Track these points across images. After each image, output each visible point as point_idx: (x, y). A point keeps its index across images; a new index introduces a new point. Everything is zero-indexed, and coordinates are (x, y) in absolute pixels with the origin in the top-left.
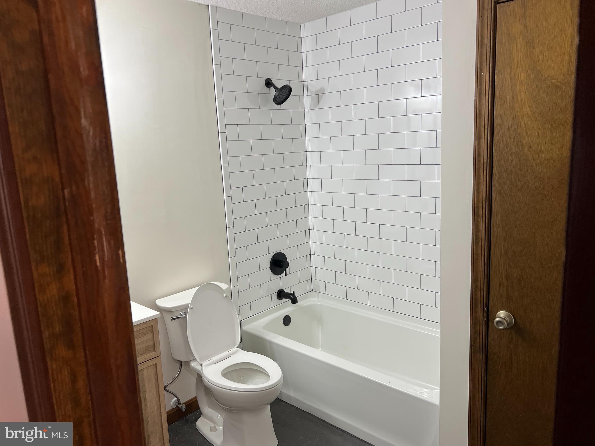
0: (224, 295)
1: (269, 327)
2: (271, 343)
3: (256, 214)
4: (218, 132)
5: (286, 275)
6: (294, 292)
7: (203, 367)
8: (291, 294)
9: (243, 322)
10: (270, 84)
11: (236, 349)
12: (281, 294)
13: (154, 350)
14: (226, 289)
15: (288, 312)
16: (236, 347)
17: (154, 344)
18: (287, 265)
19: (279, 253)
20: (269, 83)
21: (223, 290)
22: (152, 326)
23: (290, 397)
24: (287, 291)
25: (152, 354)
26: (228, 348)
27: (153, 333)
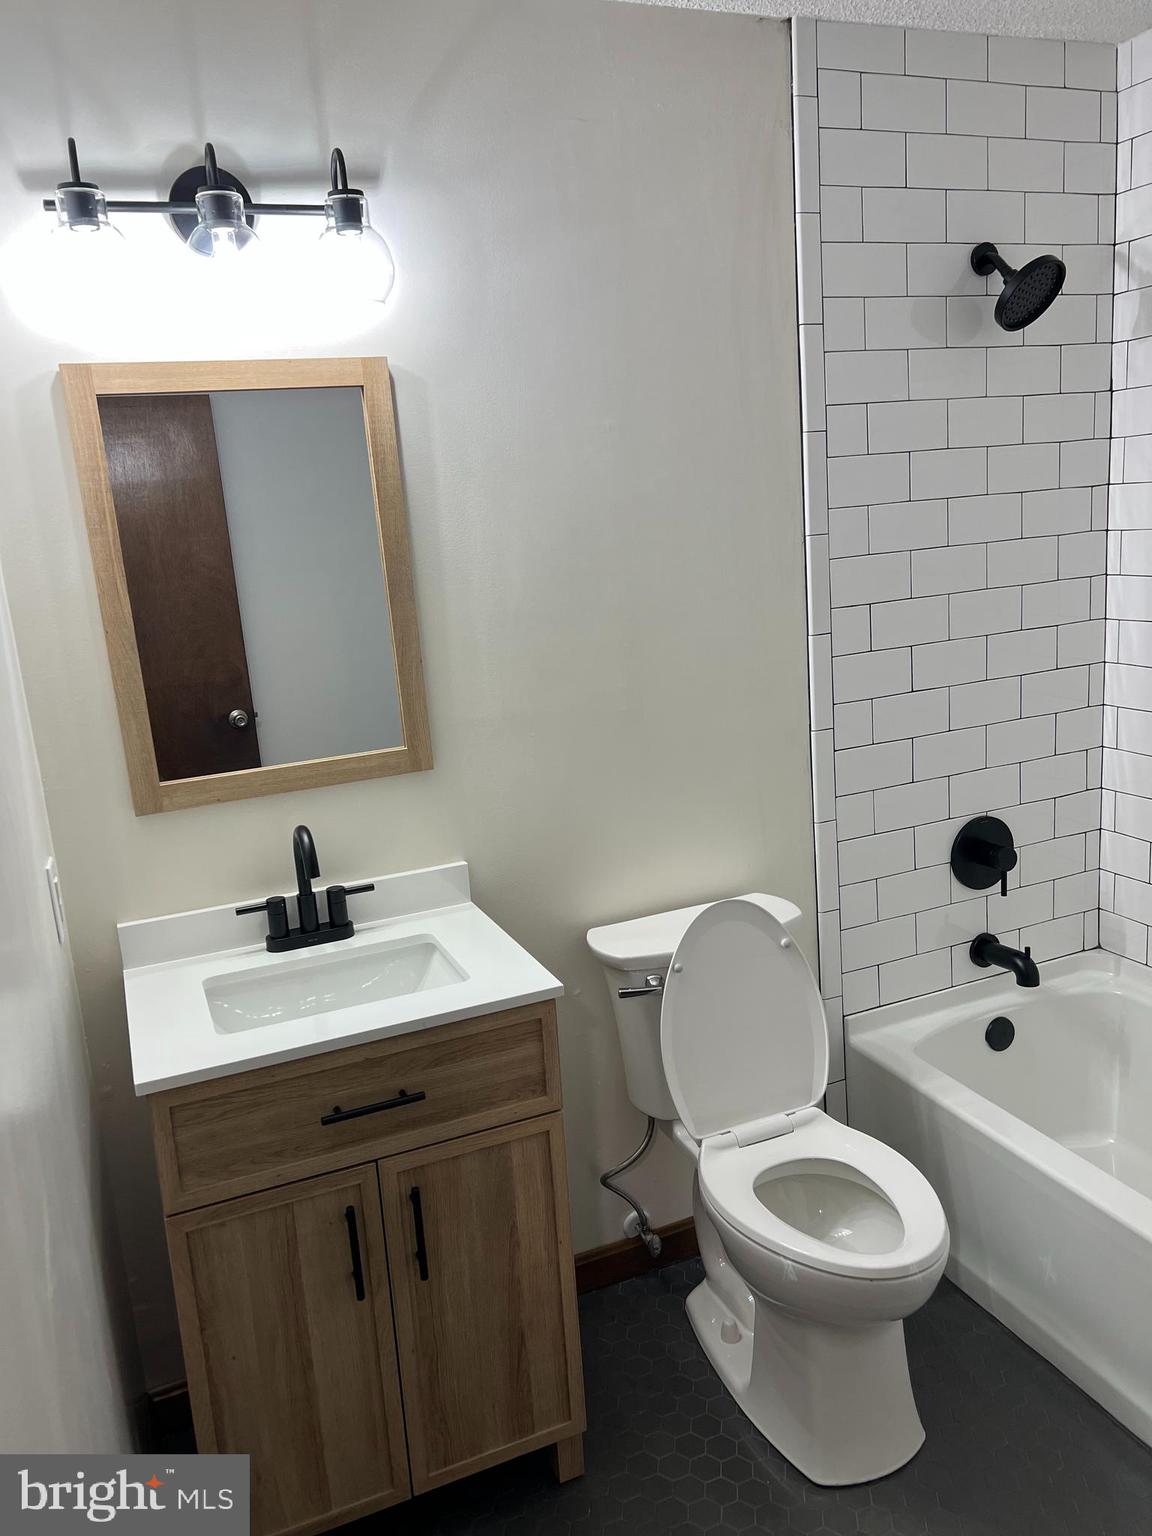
0: (783, 941)
1: (933, 1048)
2: (932, 1105)
3: (913, 691)
4: (802, 432)
5: (1004, 893)
6: (1028, 949)
7: (703, 1150)
8: (1017, 954)
9: (852, 1020)
10: (991, 262)
11: (810, 1110)
12: (985, 950)
13: (544, 1092)
14: (792, 923)
15: (1009, 1007)
16: (812, 1104)
17: (544, 1073)
18: (1012, 860)
19: (987, 818)
20: (984, 259)
21: (778, 923)
22: (540, 1020)
23: (985, 1287)
24: (1008, 941)
25: (535, 1104)
26: (785, 1104)
27: (541, 1040)
